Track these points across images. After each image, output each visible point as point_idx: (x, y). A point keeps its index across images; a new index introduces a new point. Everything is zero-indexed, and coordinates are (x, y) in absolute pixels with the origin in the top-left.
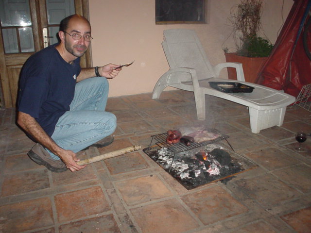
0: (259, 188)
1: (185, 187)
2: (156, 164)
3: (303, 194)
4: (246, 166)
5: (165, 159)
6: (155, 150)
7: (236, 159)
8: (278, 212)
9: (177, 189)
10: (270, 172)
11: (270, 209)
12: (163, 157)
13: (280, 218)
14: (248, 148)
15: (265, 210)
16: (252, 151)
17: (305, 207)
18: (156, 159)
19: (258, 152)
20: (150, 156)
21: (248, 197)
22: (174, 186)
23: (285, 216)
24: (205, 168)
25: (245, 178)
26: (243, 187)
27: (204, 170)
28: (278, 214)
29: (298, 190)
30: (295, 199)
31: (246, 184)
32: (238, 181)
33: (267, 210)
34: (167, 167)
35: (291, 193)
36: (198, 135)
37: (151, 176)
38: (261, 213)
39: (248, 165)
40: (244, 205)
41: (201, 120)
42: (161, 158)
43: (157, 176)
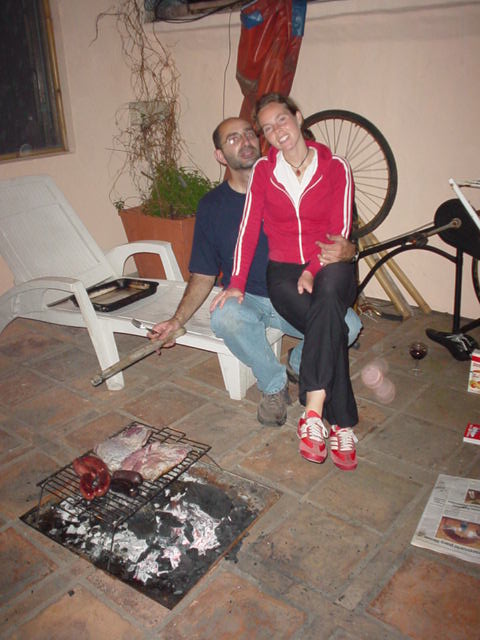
0: (301, 549)
1: (158, 602)
2: (67, 551)
3: (381, 534)
4: (258, 499)
5: (82, 530)
6: (47, 508)
7: (231, 487)
8: (358, 600)
9: (143, 612)
10: (304, 498)
11: (342, 597)
12: (77, 525)
13: (366, 614)
14: (239, 444)
15: (335, 604)
16: (250, 452)
17: (396, 568)
18: (62, 538)
19: (262, 452)
20: (44, 529)
21: (291, 582)
22: (133, 605)
23: (374, 605)
24: (185, 541)
25: (266, 532)
26: (271, 557)
27: (186, 546)
28: (360, 604)
29: (369, 528)
30: (372, 553)
31: (272, 546)
32: (255, 543)
33: (337, 602)
34: (96, 554)
35: (360, 542)
36: (144, 460)
37: (71, 593)
38: (331, 614)
39: (260, 495)
40: (292, 605)
41: (114, 389)
42: (71, 530)
43: (84, 590)
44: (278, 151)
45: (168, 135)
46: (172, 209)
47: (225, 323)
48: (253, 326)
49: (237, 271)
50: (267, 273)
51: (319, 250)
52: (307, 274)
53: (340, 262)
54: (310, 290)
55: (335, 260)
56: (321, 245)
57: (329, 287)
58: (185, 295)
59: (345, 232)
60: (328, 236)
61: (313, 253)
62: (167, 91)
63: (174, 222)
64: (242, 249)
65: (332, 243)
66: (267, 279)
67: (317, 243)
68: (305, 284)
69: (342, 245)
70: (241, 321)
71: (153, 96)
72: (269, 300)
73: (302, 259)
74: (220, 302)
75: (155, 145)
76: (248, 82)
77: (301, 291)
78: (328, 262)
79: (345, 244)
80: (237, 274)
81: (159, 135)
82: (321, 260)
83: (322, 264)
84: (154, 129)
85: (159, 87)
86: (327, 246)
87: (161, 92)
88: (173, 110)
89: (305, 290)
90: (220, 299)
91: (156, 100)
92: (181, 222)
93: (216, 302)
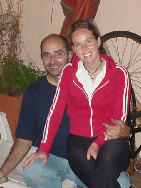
44: (79, 59)
45: (14, 38)
46: (11, 89)
47: (32, 177)
48: (53, 180)
49: (45, 140)
50: (68, 142)
51: (105, 129)
52: (94, 145)
53: (118, 139)
54: (95, 157)
55: (115, 137)
56: (107, 126)
57: (108, 157)
58: (10, 153)
59: (124, 118)
60: (112, 120)
61: (100, 130)
62: (15, 9)
63: (12, 98)
64: (50, 125)
65: (115, 125)
66: (67, 146)
67: (103, 124)
68: (92, 152)
69: (121, 126)
70: (44, 176)
71: (5, 12)
72: (67, 160)
73: (92, 135)
74: (30, 161)
75: (4, 44)
76: (68, 7)
77: (89, 157)
78: (110, 138)
79: (123, 126)
80: (44, 142)
81: (7, 38)
82: (106, 136)
83: (106, 139)
84: (4, 33)
85: (9, 6)
86: (111, 127)
87: (10, 9)
88: (18, 21)
89: (92, 157)
90: (31, 159)
91: (7, 14)
92: (16, 98)
93: (28, 161)
